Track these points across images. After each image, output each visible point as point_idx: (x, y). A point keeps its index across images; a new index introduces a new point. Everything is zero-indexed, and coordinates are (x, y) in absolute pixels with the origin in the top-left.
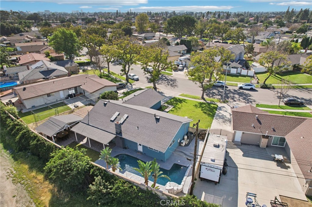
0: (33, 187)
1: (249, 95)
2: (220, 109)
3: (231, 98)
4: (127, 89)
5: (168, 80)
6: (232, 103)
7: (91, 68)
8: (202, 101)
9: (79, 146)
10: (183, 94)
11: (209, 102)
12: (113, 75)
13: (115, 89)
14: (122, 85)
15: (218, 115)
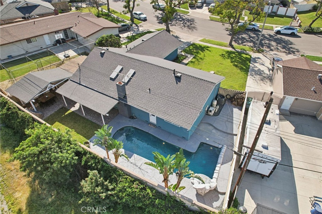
0: (5, 176)
1: (290, 42)
2: (255, 60)
3: (267, 46)
4: (132, 32)
5: (183, 20)
6: (268, 53)
7: (86, 5)
8: (230, 49)
9: (70, 113)
10: (205, 39)
11: (239, 50)
12: (114, 14)
13: (116, 32)
14: (126, 27)
15: (253, 70)
